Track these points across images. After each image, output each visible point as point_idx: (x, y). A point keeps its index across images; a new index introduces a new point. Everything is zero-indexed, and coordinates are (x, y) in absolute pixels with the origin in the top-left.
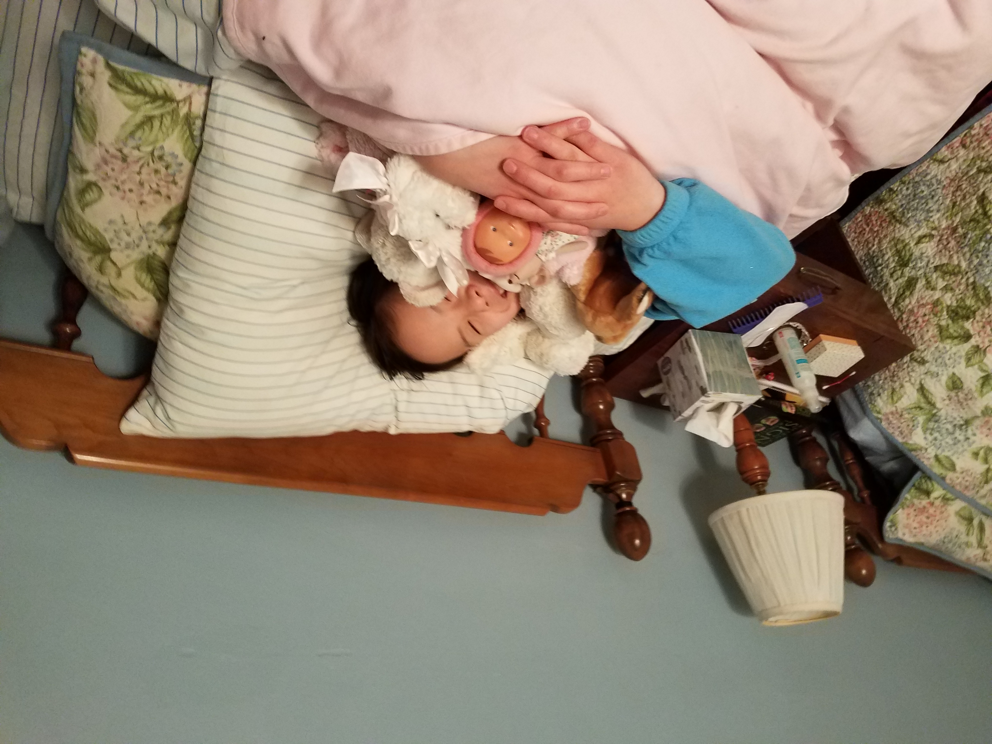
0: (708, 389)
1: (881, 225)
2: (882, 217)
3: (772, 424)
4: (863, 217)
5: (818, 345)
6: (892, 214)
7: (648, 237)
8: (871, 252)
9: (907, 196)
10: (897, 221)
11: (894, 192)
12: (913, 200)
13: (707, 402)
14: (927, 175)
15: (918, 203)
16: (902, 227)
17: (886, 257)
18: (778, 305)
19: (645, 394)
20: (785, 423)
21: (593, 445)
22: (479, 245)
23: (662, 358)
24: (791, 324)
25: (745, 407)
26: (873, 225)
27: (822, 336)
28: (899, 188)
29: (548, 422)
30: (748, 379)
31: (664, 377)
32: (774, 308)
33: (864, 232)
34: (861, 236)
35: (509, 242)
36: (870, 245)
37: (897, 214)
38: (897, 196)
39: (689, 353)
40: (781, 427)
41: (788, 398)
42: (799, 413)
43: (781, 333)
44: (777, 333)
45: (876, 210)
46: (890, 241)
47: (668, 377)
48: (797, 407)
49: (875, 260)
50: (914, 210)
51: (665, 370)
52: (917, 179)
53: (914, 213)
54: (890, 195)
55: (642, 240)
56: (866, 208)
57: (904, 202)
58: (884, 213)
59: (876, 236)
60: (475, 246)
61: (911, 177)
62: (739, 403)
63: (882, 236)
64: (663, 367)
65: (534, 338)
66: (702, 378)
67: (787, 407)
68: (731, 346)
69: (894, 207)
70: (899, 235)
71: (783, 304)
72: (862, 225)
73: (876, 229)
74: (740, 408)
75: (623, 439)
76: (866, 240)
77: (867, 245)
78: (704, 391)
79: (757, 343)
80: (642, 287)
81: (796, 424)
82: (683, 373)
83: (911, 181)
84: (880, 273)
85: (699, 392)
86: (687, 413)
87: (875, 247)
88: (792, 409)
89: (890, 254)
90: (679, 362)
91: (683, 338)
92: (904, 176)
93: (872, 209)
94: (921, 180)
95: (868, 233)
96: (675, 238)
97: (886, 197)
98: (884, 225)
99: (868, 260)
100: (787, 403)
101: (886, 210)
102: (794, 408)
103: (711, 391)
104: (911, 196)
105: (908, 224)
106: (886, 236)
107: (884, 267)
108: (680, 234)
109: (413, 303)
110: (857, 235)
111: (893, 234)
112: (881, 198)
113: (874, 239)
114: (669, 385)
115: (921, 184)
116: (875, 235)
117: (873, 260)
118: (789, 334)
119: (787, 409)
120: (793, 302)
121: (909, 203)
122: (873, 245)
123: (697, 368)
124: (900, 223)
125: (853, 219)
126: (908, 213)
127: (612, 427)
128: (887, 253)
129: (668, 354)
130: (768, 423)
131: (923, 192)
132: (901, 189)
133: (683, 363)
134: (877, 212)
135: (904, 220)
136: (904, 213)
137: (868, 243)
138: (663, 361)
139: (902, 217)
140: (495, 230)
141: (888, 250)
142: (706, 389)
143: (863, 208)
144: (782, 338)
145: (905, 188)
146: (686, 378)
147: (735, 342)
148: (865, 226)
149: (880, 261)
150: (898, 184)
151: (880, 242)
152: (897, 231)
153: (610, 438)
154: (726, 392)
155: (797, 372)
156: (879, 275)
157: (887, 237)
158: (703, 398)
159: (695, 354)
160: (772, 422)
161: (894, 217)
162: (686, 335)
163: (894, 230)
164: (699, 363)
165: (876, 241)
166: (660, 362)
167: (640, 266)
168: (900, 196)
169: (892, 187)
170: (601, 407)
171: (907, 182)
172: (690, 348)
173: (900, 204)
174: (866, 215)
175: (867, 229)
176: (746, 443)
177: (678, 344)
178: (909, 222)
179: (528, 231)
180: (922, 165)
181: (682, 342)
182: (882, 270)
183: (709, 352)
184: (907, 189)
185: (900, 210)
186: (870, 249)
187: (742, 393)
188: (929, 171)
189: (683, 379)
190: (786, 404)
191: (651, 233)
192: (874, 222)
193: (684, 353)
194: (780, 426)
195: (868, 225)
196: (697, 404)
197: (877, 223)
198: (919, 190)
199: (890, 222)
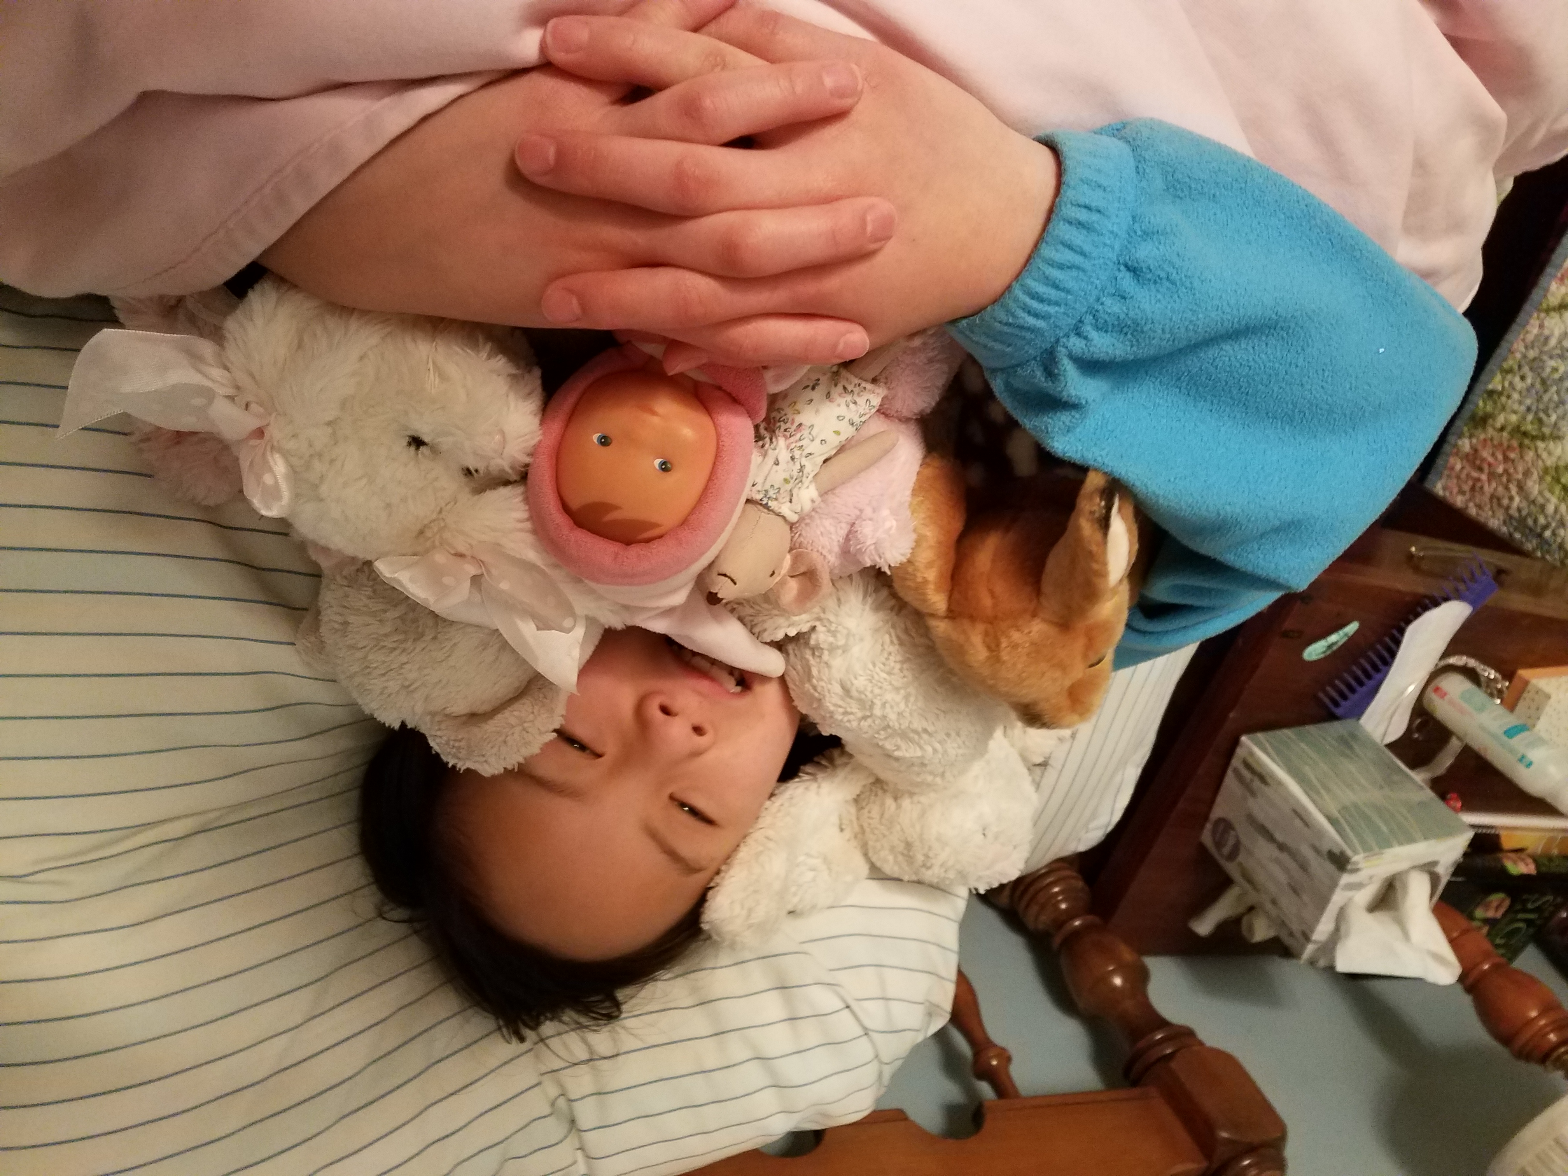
0: (1349, 852)
1: (1506, 459)
2: (1501, 444)
3: (1499, 915)
4: (1465, 462)
5: (1525, 695)
6: (1518, 432)
7: (1052, 293)
8: (1513, 512)
9: (1528, 390)
10: (1534, 438)
11: (1500, 394)
12: (1546, 391)
13: (1359, 886)
14: (1547, 339)
15: (1558, 392)
16: (1551, 445)
17: (1550, 509)
18: (1408, 622)
19: (1204, 927)
20: (1526, 901)
21: (1135, 1083)
22: (575, 503)
23: (1209, 826)
24: (1453, 660)
25: (1444, 871)
26: (1490, 465)
27: (1523, 673)
28: (1506, 384)
29: (1006, 1058)
30: (1420, 804)
31: (1231, 868)
32: (1402, 632)
33: (1479, 484)
34: (1477, 495)
35: (657, 462)
36: (1505, 502)
37: (1529, 427)
38: (1509, 397)
39: (1263, 786)
40: (1521, 916)
41: (1508, 842)
42: (1543, 869)
43: (1437, 689)
44: (1430, 691)
45: (1482, 436)
46: (1541, 479)
47: (1240, 865)
48: (1535, 859)
49: (1530, 522)
50: (1557, 407)
51: (1226, 850)
52: (1532, 354)
53: (1560, 411)
54: (1495, 403)
55: (1037, 315)
56: (1460, 442)
57: (1528, 402)
58: (1501, 437)
59: (1509, 481)
60: (566, 508)
61: (1518, 356)
62: (1429, 868)
63: (1520, 476)
64: (1219, 845)
65: (875, 810)
66: (1320, 834)
67: (1515, 863)
68: (1351, 748)
69: (1514, 418)
70: (1554, 459)
71: (1417, 615)
72: (1468, 475)
73: (1500, 470)
74: (1434, 879)
75: (1201, 1043)
76: (1492, 497)
77: (1500, 505)
78: (1340, 862)
79: (1397, 729)
80: (1094, 481)
81: (1550, 898)
82: (1270, 837)
83: (1523, 362)
84: (1555, 541)
85: (1330, 867)
86: (1323, 930)
87: (1517, 499)
88: (1527, 865)
89: (1554, 500)
90: (1251, 819)
91: (1236, 762)
92: (1505, 360)
93: (1474, 441)
94: (1541, 352)
95: (1489, 481)
96: (1134, 270)
97: (1489, 408)
98: (1512, 455)
99: (1516, 529)
100: (1511, 855)
101: (1502, 429)
102: (1530, 861)
103: (1355, 852)
104: (1538, 386)
105: (1561, 434)
106: (1527, 473)
107: (1557, 527)
108: (1145, 253)
109: (469, 765)
110: (1468, 496)
111: (1540, 462)
112: (1481, 413)
113: (1507, 488)
114: (1250, 881)
115: (1545, 357)
116: (1504, 479)
117: (1526, 526)
118: (1455, 685)
119: (1519, 868)
120: (1436, 604)
121: (1539, 399)
122: (1511, 499)
123: (1299, 814)
124: (1543, 438)
125: (1446, 472)
126: (1548, 416)
127: (1162, 1023)
128: (1548, 500)
129: (1219, 811)
130: (1491, 914)
131: (1555, 370)
132: (1511, 384)
133: (1261, 817)
134: (1485, 440)
135: (1547, 431)
136: (1540, 421)
137: (1499, 499)
138: (1214, 832)
139: (1540, 429)
140: (605, 441)
141: (1547, 494)
142: (1342, 853)
143: (1456, 445)
144: (1446, 698)
145: (1517, 379)
146: (1282, 847)
147: (1354, 736)
148: (1475, 474)
149: (1542, 520)
150: (1498, 377)
151: (1521, 487)
152: (1544, 455)
153: (1169, 1051)
154: (1389, 845)
155: (1519, 756)
156: (1555, 546)
157: (1532, 474)
158: (1346, 879)
159: (1280, 783)
160: (1497, 908)
161: (1525, 434)
162: (1240, 752)
163: (1538, 456)
164: (1298, 802)
165: (1514, 490)
166: (1206, 837)
167: (1064, 418)
168: (1516, 396)
169: (1490, 387)
170: (1118, 981)
171: (1516, 367)
172: (1263, 778)
173: (1523, 408)
174: (1467, 455)
175: (1484, 477)
176: (1482, 962)
177: (1230, 779)
178: (1559, 429)
179: (703, 419)
180: (1528, 328)
181: (1236, 771)
182: (1554, 534)
183: (1307, 770)
184: (1523, 378)
185: (1530, 417)
186: (1508, 508)
187: (1426, 838)
188: (1546, 332)
189: (1276, 853)
190: (1509, 858)
191: (1055, 274)
192: (1490, 459)
193: (1253, 793)
194: (1518, 912)
195: (1480, 469)
196: (1338, 898)
197: (1496, 459)
198: (1548, 370)
199: (1521, 445)
